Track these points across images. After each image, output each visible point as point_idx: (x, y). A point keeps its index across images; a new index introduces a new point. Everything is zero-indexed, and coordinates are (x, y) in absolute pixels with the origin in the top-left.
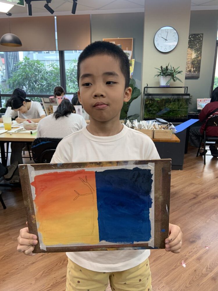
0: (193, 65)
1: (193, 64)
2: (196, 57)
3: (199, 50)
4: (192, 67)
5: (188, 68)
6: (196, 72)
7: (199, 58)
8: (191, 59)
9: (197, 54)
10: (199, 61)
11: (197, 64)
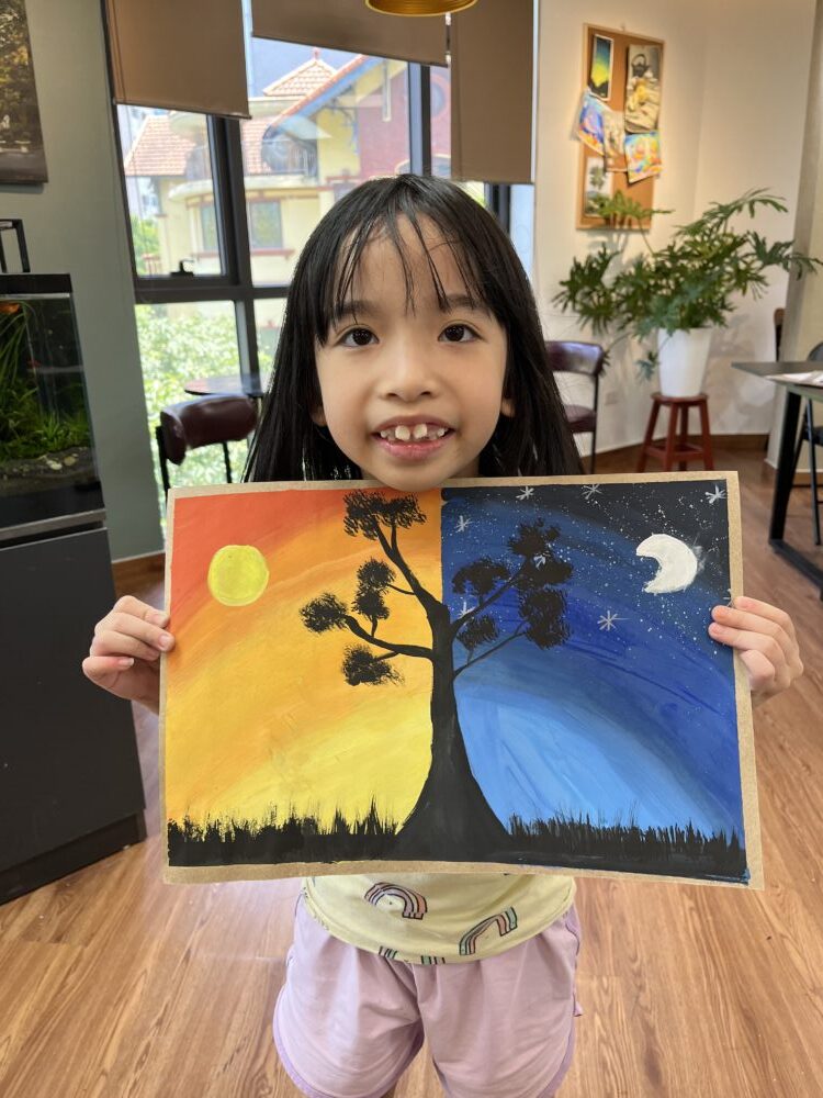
6: (17, 142)
7: (22, 57)
9: (2, 27)
10: (24, 76)
11: (15, 90)
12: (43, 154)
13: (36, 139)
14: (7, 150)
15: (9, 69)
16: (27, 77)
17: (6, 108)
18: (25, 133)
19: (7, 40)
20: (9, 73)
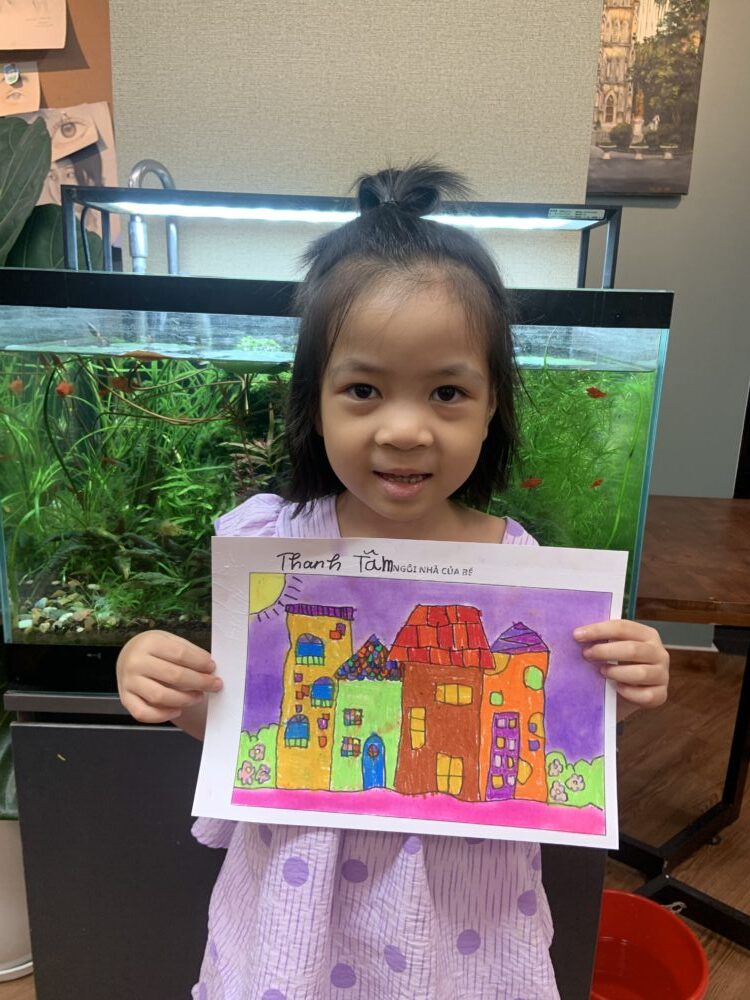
0: (641, 96)
1: (645, 86)
2: (664, 28)
4: (635, 113)
5: (609, 119)
6: (662, 147)
7: (693, 44)
8: (632, 48)
9: (677, 10)
10: (689, 67)
11: (674, 85)
12: (690, 162)
13: (686, 142)
14: (646, 156)
15: (673, 59)
16: (692, 68)
17: (659, 106)
18: (676, 136)
19: (679, 25)
20: (671, 65)
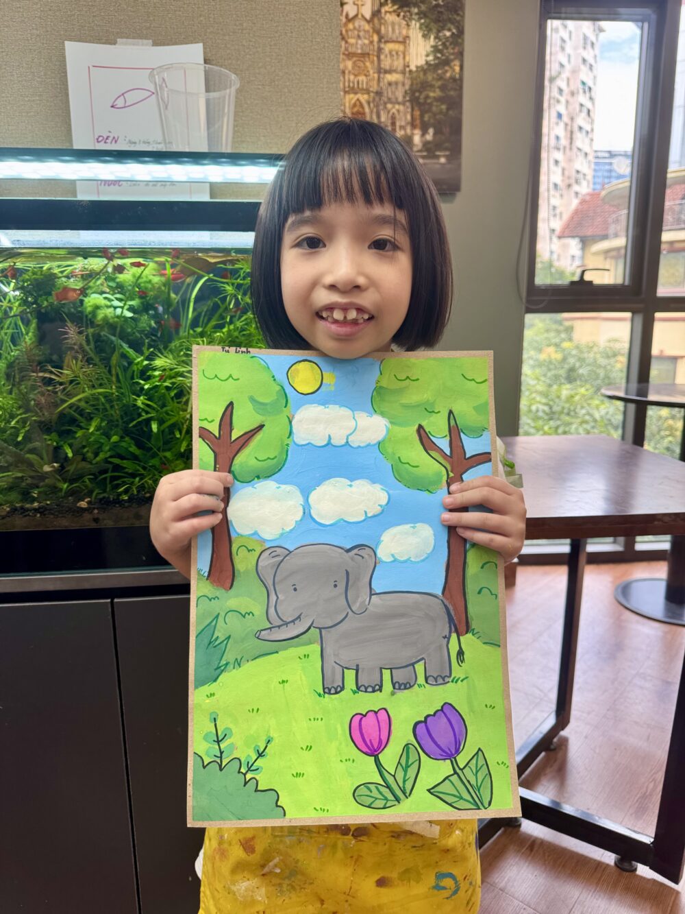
0: (417, 113)
1: (420, 105)
2: (431, 58)
3: (450, 20)
4: (413, 126)
7: (454, 70)
8: (407, 75)
9: (440, 43)
10: (452, 89)
11: (442, 103)
12: (459, 166)
13: (455, 151)
15: (439, 83)
16: (455, 90)
19: (442, 55)
20: (439, 87)
